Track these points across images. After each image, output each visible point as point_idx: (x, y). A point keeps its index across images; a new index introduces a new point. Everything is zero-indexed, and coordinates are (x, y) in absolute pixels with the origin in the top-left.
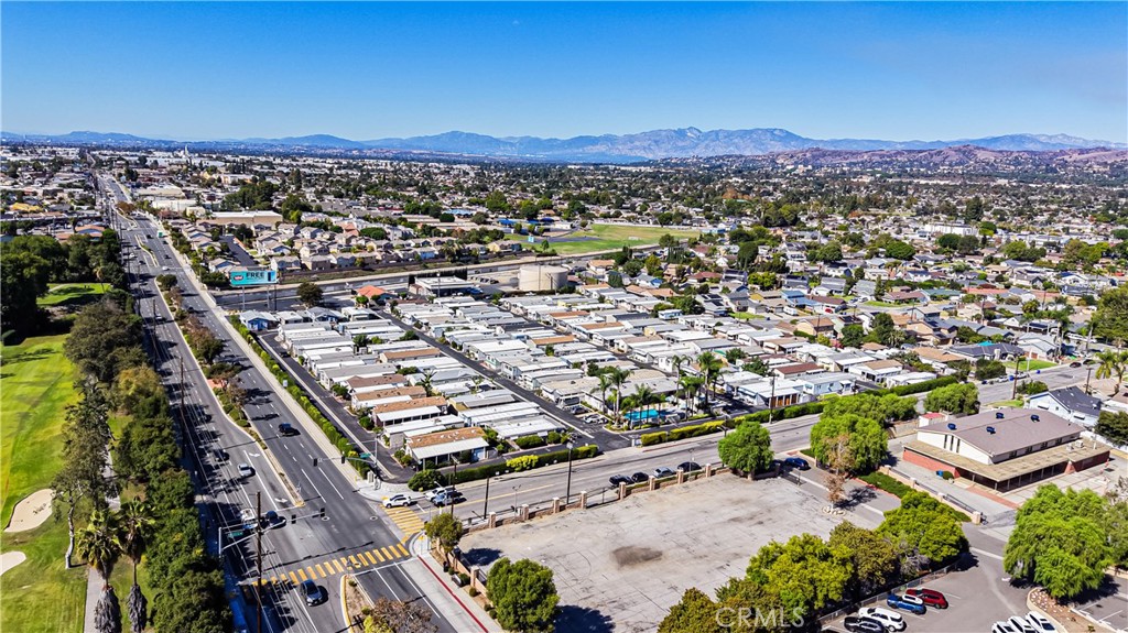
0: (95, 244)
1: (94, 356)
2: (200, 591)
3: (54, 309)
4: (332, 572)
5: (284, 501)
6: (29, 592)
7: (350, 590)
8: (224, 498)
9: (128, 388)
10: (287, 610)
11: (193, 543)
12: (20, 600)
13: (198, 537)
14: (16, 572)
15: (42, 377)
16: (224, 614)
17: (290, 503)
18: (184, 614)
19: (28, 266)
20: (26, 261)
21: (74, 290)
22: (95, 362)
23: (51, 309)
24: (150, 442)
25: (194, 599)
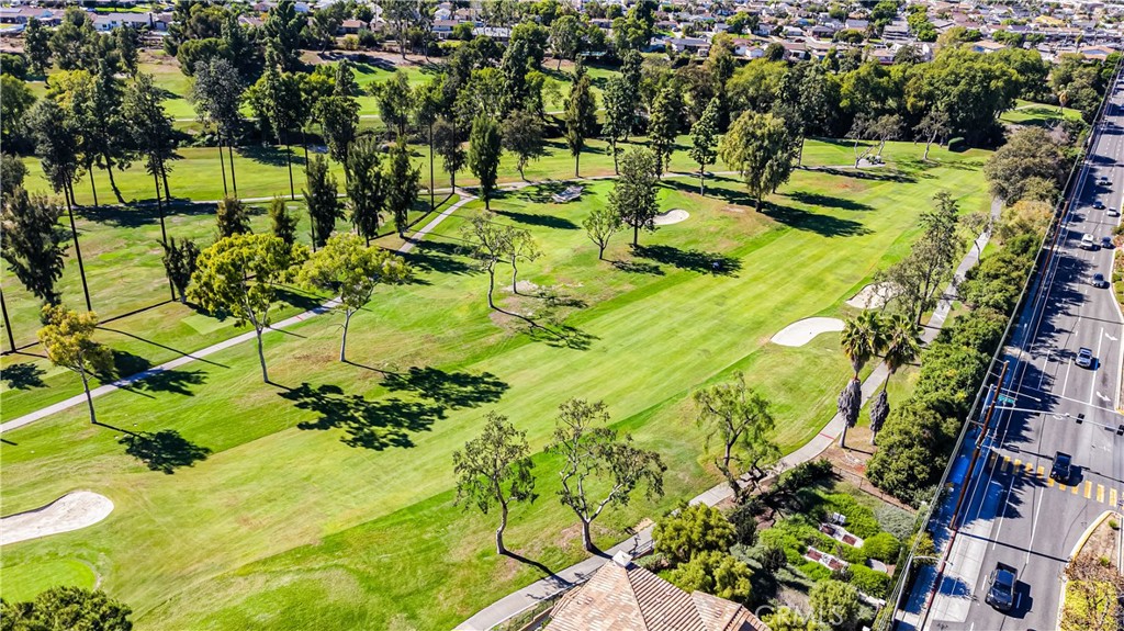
1: (1007, 179)
2: (923, 426)
3: (1014, 127)
4: (1101, 498)
5: (1106, 399)
6: (828, 355)
7: (1105, 529)
8: (1042, 364)
9: (1011, 219)
10: (1018, 502)
11: (962, 384)
12: (818, 357)
13: (969, 382)
14: (830, 336)
15: (961, 187)
16: (938, 461)
17: (1111, 404)
18: (900, 438)
19: (998, 78)
20: (997, 73)
21: (1044, 111)
22: (1005, 185)
23: (1009, 126)
24: (996, 277)
25: (915, 431)
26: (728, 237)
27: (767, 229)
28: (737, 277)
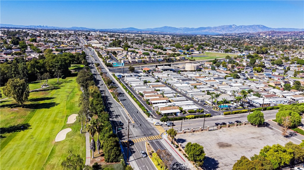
0: (81, 55)
1: (83, 82)
2: (114, 142)
3: (72, 71)
4: (143, 141)
6: (73, 138)
7: (148, 146)
8: (115, 120)
9: (92, 91)
10: (133, 149)
11: (110, 130)
12: (71, 140)
13: (111, 129)
14: (70, 133)
15: (71, 87)
16: (119, 148)
17: (131, 122)
18: (110, 147)
19: (67, 60)
21: (76, 66)
22: (83, 84)
24: (98, 104)
25: (113, 144)
26: (19, 118)
27: (30, 112)
28: (31, 128)
